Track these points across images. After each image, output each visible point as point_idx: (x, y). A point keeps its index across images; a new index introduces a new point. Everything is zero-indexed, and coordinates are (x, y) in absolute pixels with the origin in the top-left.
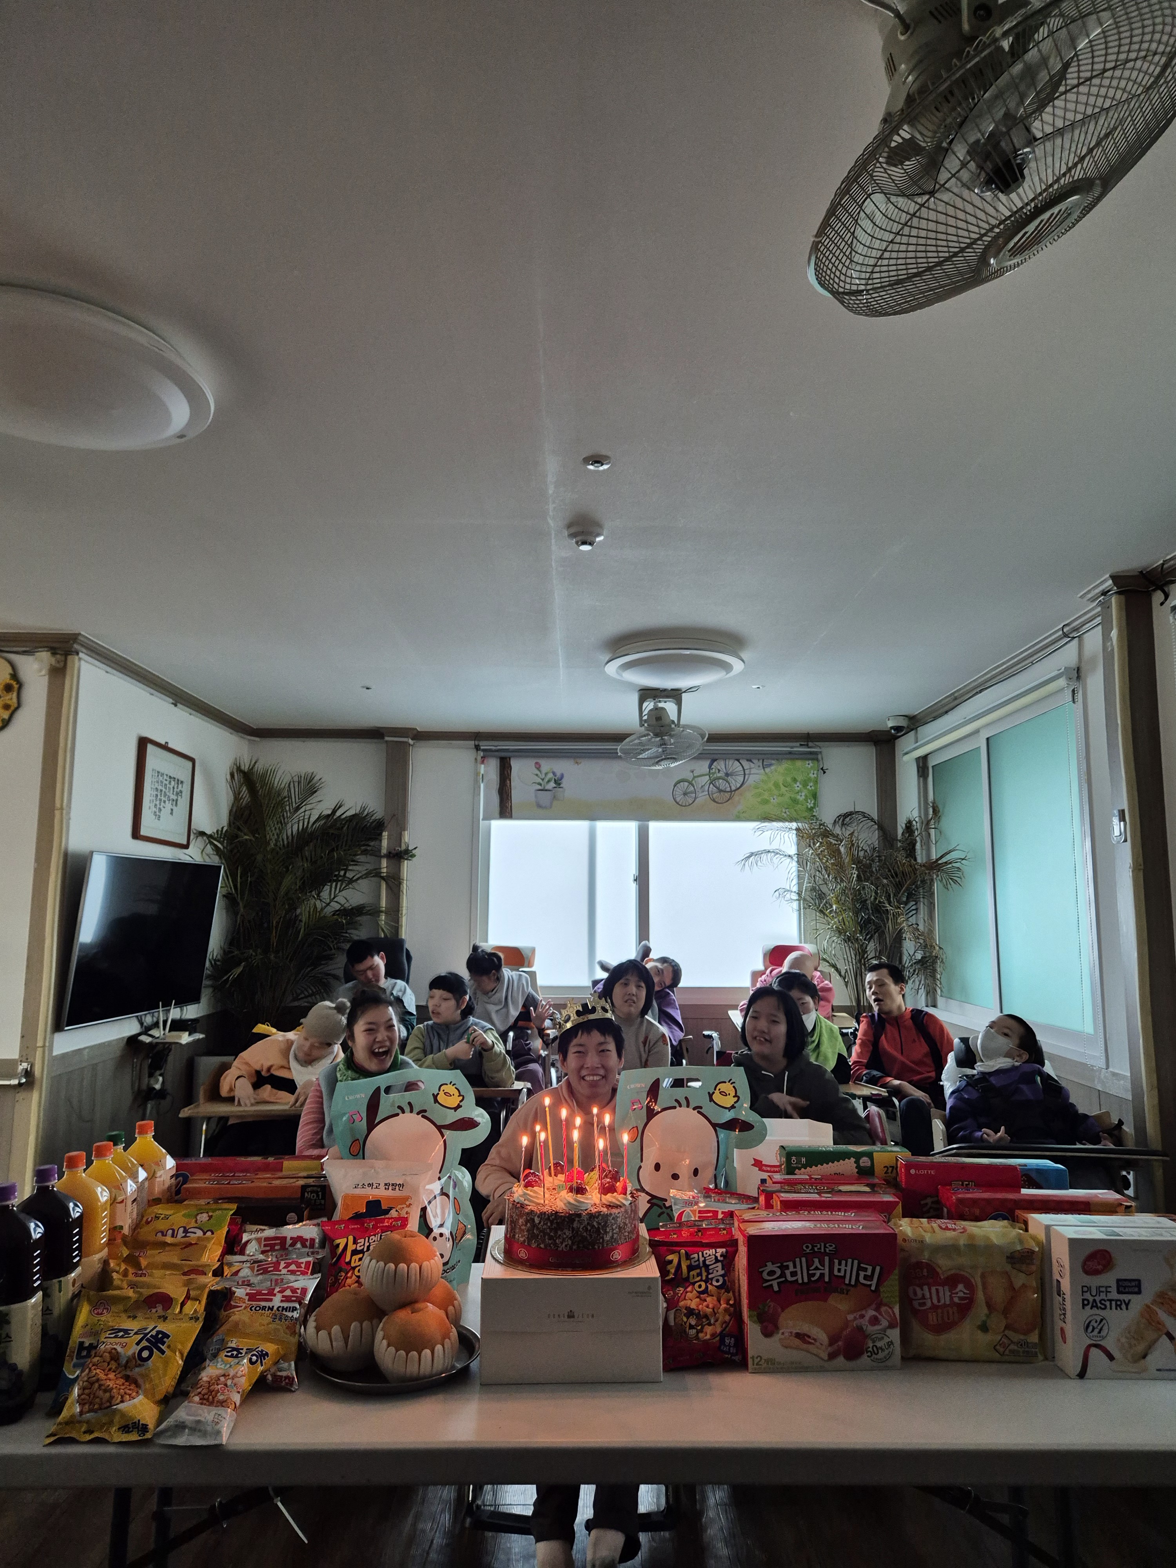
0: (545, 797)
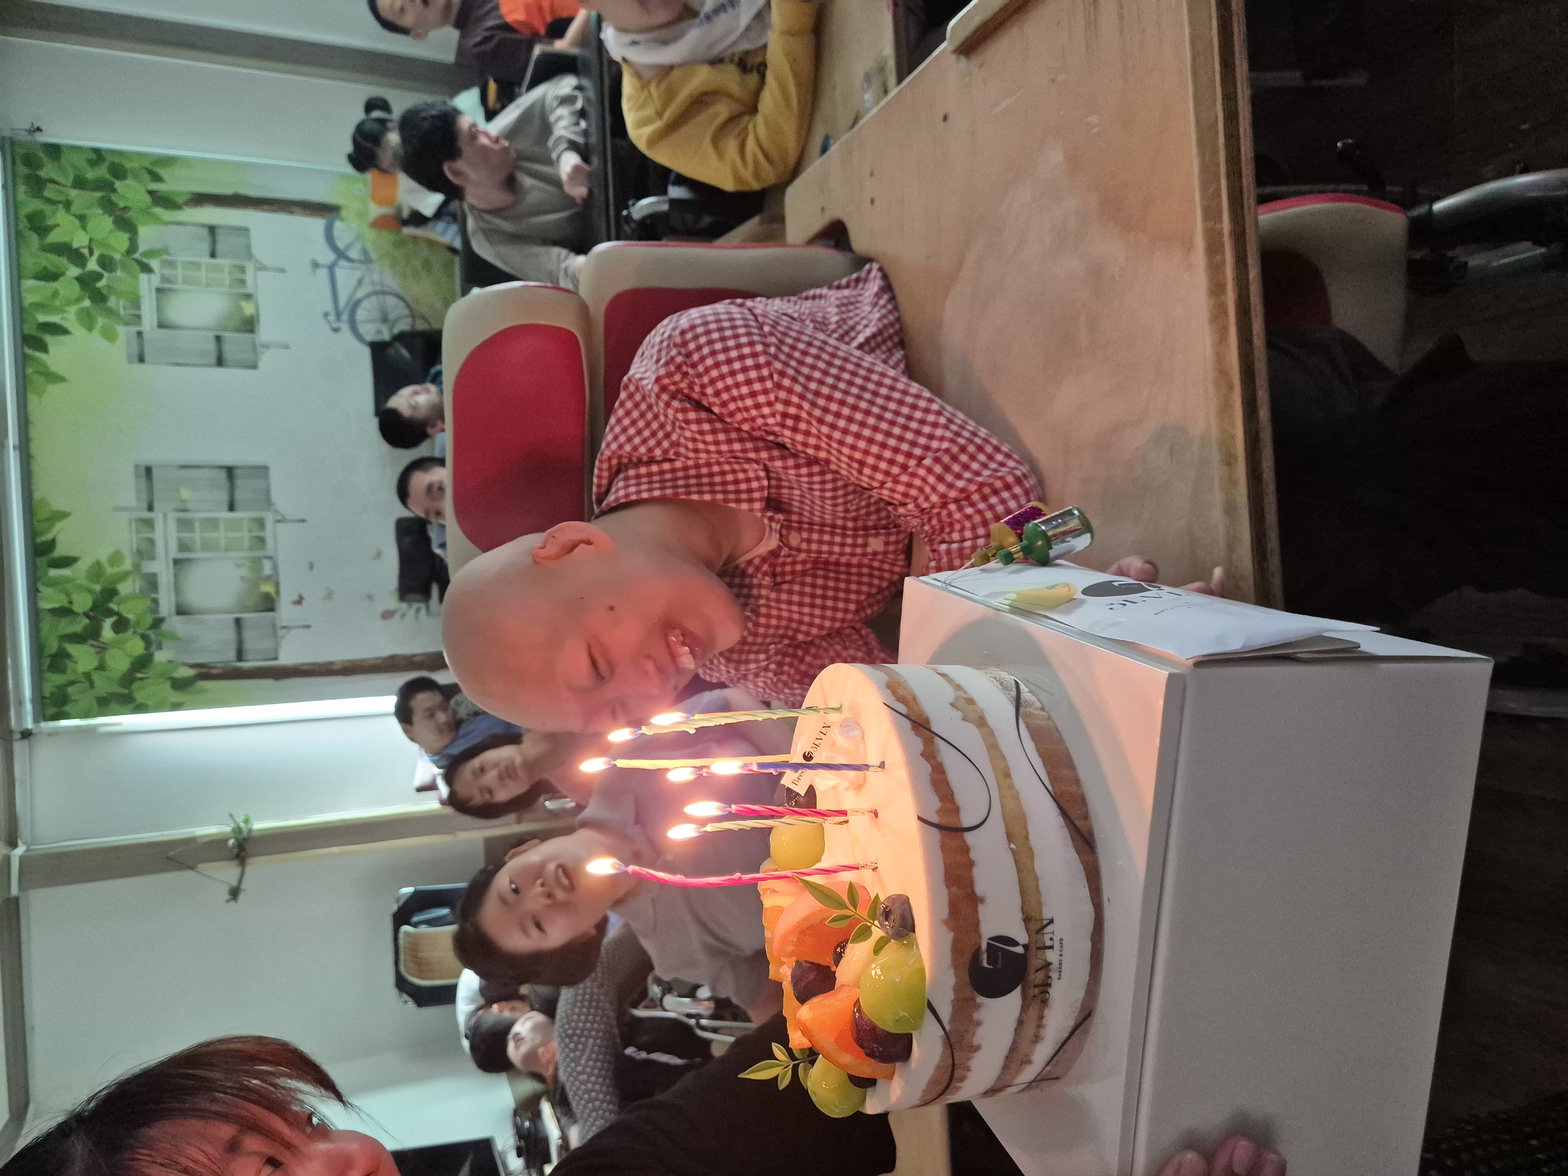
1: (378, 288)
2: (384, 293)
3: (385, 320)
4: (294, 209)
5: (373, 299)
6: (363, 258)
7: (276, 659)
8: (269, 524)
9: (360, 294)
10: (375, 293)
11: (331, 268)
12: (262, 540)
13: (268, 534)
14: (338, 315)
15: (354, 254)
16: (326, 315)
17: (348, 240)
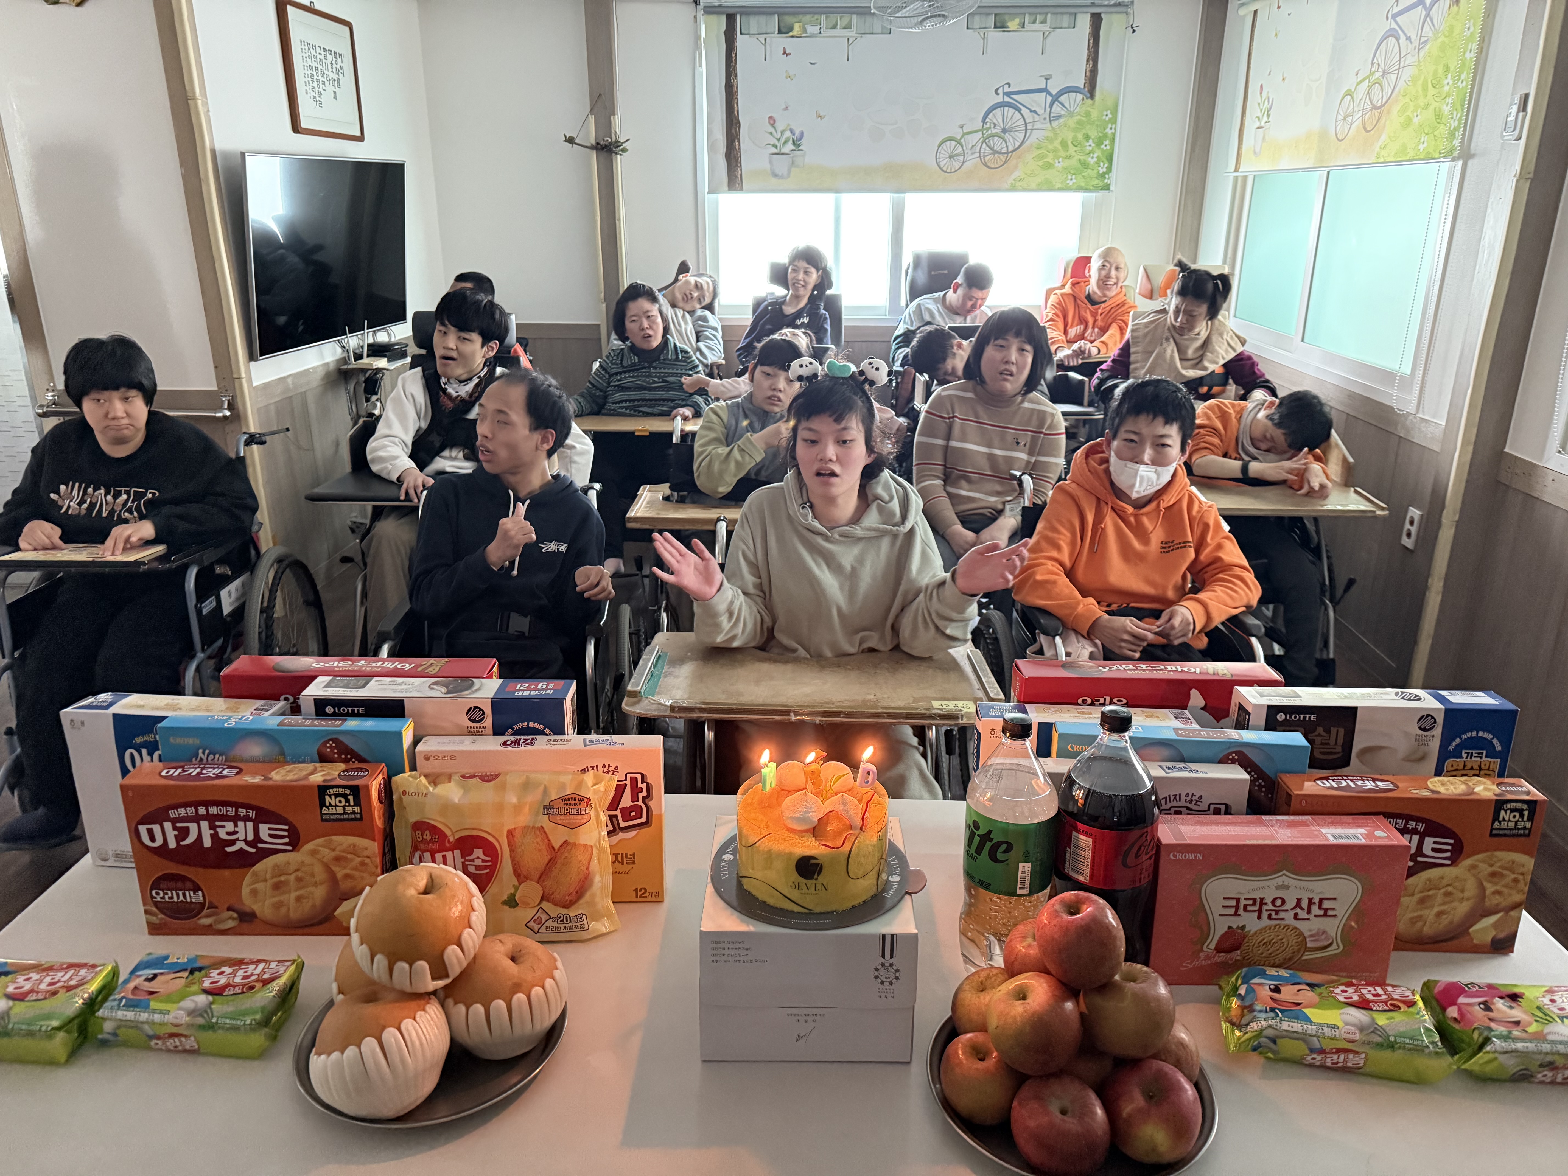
0: (781, 165)
1: (1029, 127)
2: (1026, 130)
3: (1004, 131)
4: (1091, 62)
5: (1022, 122)
6: (1052, 115)
7: (741, 33)
8: (846, 33)
9: (1024, 111)
10: (1026, 124)
11: (1045, 90)
12: (834, 27)
13: (838, 32)
14: (1008, 94)
15: (1056, 108)
16: (1009, 84)
17: (1067, 105)
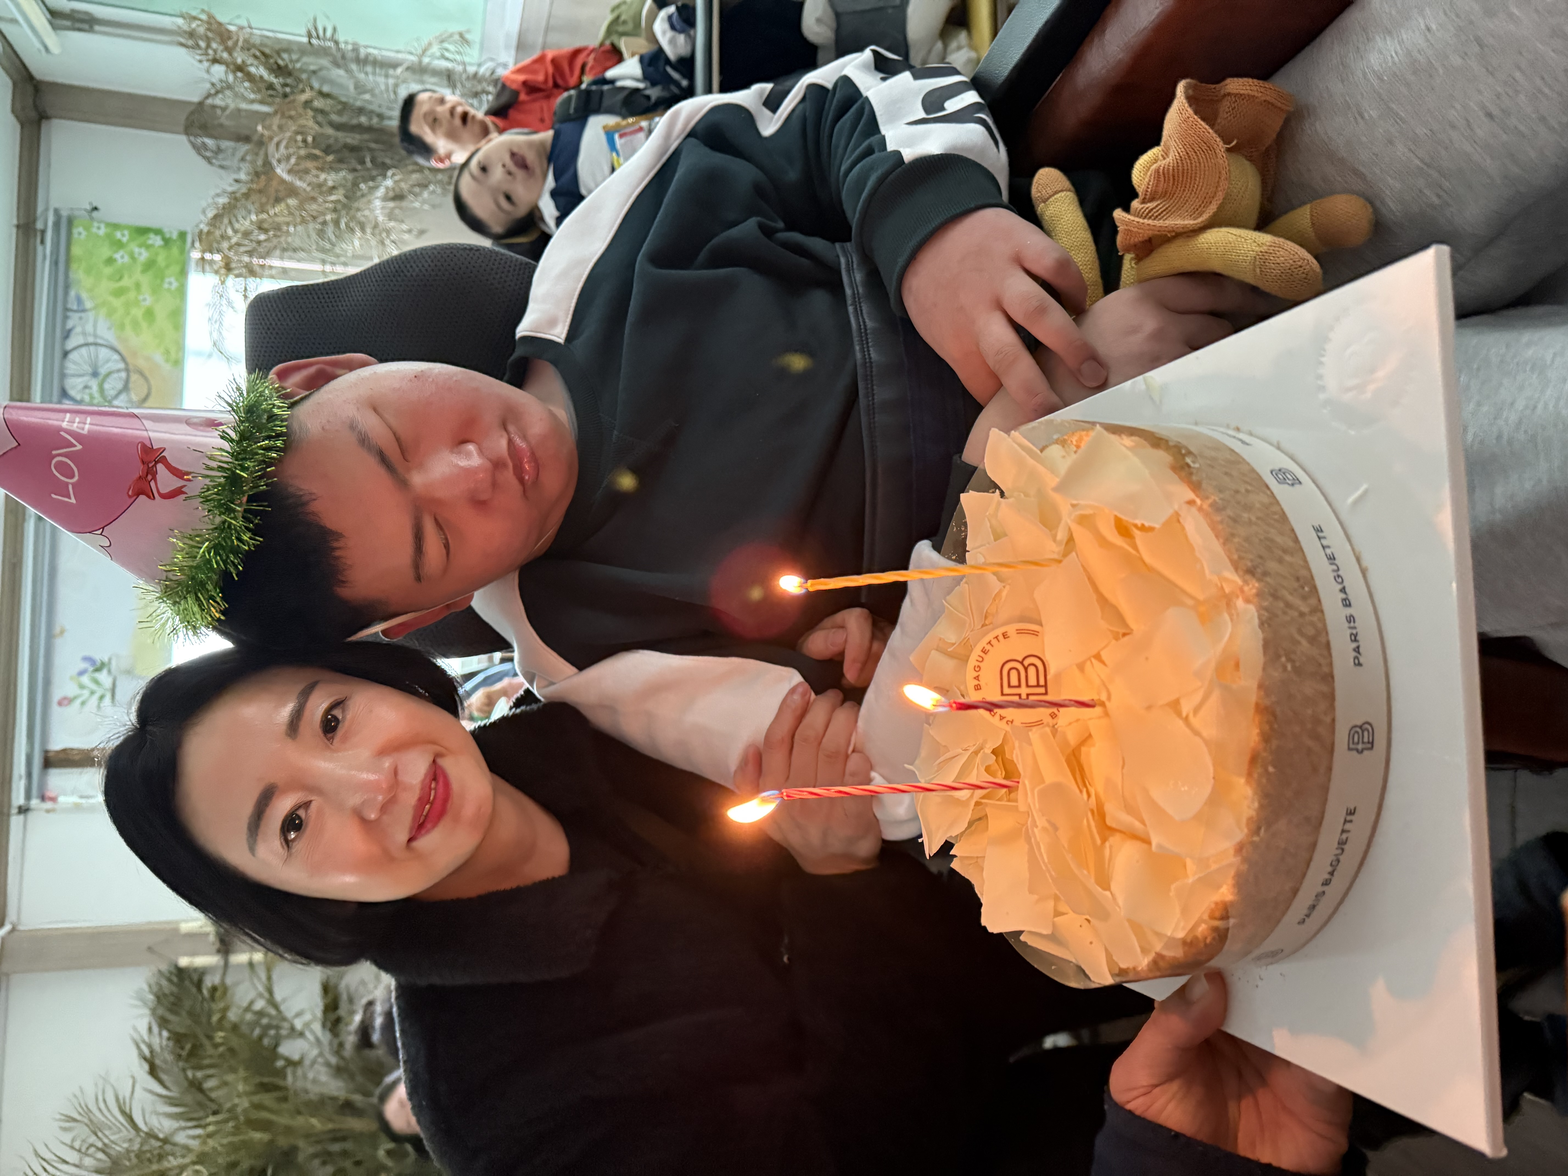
1: (91, 340)
2: (96, 344)
3: (95, 374)
5: (84, 351)
10: (87, 345)
